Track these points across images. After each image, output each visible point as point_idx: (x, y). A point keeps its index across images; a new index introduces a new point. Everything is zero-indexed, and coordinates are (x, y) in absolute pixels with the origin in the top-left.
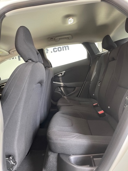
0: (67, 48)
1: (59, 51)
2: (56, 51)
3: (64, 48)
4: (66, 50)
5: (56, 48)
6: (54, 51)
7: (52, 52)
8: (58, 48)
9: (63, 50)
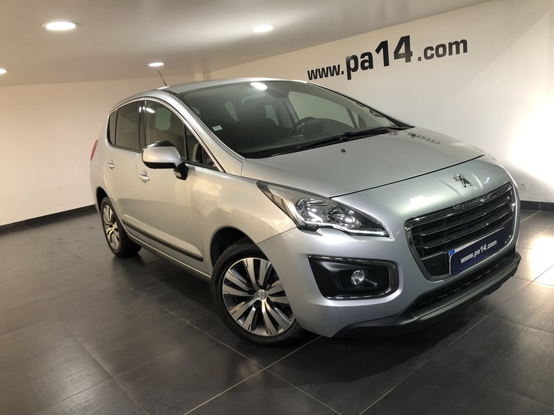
0: (461, 46)
1: (438, 55)
2: (432, 56)
3: (454, 47)
4: (458, 52)
5: (431, 48)
6: (427, 57)
7: (420, 59)
8: (438, 47)
9: (451, 53)
